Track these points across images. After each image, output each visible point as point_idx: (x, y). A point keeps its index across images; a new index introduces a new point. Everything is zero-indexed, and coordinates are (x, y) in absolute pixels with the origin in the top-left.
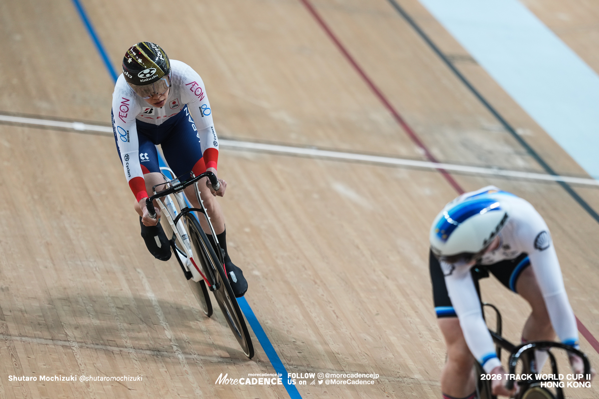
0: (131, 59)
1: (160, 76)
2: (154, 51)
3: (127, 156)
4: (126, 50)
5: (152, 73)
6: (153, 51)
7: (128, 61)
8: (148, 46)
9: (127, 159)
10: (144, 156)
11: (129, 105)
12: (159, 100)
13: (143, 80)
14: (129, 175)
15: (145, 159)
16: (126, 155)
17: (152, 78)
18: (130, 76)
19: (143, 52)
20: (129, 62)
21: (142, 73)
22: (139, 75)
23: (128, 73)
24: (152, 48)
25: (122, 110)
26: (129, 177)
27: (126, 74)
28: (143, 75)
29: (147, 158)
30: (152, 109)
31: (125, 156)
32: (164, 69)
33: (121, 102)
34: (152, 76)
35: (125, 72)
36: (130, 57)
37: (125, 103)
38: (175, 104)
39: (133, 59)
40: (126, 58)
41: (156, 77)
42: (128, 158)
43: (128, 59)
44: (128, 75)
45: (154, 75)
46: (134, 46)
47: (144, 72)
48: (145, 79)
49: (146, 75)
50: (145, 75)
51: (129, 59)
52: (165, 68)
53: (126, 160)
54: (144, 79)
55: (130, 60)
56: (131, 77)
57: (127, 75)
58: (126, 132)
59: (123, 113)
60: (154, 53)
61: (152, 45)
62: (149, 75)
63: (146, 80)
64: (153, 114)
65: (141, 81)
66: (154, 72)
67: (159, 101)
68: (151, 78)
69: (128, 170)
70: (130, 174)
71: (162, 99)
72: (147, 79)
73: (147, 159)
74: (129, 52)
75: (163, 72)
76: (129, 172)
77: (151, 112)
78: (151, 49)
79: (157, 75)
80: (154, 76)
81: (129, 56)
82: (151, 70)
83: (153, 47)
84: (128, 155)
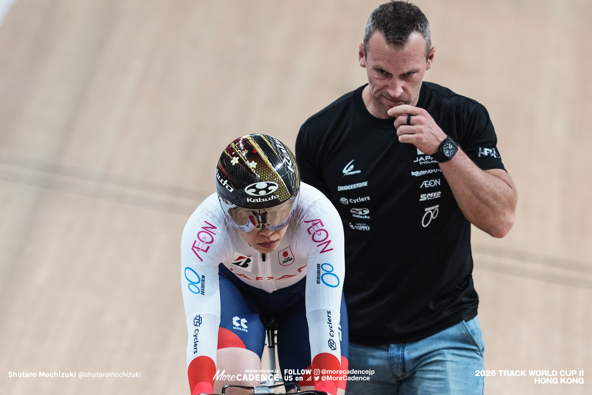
0: (238, 158)
1: (283, 198)
2: (280, 153)
3: (198, 318)
4: (228, 141)
5: (271, 190)
6: (278, 153)
7: (232, 161)
8: (271, 143)
9: (198, 324)
10: (239, 322)
11: (215, 234)
12: (268, 238)
13: (252, 200)
14: (195, 350)
15: (241, 327)
16: (197, 316)
17: (268, 199)
18: (230, 189)
19: (260, 151)
20: (233, 164)
21: (254, 187)
22: (247, 190)
23: (226, 181)
24: (276, 146)
25: (201, 238)
26: (195, 353)
27: (223, 182)
28: (254, 190)
29: (245, 327)
30: (249, 260)
31: (195, 319)
32: (292, 187)
33: (202, 228)
34: (270, 196)
35: (222, 180)
36: (236, 155)
37: (209, 228)
38: (287, 257)
39: (240, 160)
40: (229, 155)
41: (275, 198)
42: (199, 322)
43: (231, 157)
44: (226, 185)
45: (273, 194)
46: (245, 137)
47: (257, 187)
48: (257, 198)
49: (260, 193)
50: (258, 191)
51: (234, 158)
52: (293, 185)
53: (196, 325)
54: (254, 197)
55: (235, 161)
56: (232, 190)
57: (224, 184)
58: (201, 277)
59: (202, 243)
60: (279, 156)
61: (277, 142)
62: (265, 192)
63: (257, 200)
64: (249, 269)
65: (248, 200)
66: (274, 189)
67: (267, 240)
68: (266, 199)
69: (196, 340)
70: (196, 348)
71: (273, 238)
72: (259, 199)
73: (243, 328)
74: (235, 147)
75: (289, 193)
76: (196, 345)
77: (245, 265)
78: (275, 148)
79: (278, 196)
80: (272, 197)
81: (233, 153)
82: (269, 185)
83: (278, 146)
84: (200, 317)
